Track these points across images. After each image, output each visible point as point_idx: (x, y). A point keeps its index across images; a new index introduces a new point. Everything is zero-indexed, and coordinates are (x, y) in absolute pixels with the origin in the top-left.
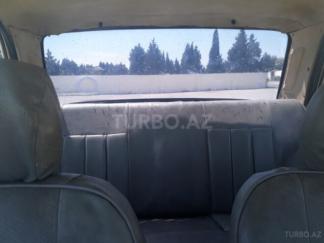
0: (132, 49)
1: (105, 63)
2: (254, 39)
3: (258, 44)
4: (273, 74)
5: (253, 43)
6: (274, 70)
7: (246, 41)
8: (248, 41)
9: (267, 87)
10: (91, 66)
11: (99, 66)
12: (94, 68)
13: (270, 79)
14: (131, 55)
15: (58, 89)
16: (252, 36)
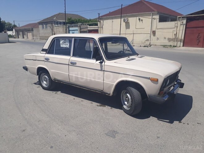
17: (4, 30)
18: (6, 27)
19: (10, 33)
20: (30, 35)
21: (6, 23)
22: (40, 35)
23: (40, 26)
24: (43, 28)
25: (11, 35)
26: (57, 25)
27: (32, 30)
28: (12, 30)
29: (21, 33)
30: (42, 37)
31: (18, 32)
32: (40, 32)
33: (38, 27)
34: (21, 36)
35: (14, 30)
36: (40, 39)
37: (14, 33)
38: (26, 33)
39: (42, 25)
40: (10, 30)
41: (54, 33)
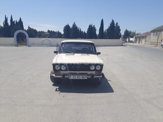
0: (65, 26)
1: (51, 31)
2: (118, 25)
3: (119, 27)
4: (129, 39)
5: (117, 26)
6: (130, 37)
7: (114, 25)
8: (115, 25)
10: (44, 32)
11: (48, 32)
12: (45, 33)
14: (64, 29)
15: (34, 43)
16: (117, 23)
17: (128, 37)
19: (131, 39)
20: (143, 40)
21: (131, 32)
22: (151, 41)
23: (152, 34)
24: (154, 35)
25: (132, 41)
27: (146, 37)
29: (138, 39)
30: (152, 42)
32: (151, 39)
33: (151, 35)
34: (137, 42)
35: (134, 37)
36: (150, 44)
37: (134, 39)
38: (141, 39)
39: (154, 33)
40: (132, 37)
41: (162, 39)
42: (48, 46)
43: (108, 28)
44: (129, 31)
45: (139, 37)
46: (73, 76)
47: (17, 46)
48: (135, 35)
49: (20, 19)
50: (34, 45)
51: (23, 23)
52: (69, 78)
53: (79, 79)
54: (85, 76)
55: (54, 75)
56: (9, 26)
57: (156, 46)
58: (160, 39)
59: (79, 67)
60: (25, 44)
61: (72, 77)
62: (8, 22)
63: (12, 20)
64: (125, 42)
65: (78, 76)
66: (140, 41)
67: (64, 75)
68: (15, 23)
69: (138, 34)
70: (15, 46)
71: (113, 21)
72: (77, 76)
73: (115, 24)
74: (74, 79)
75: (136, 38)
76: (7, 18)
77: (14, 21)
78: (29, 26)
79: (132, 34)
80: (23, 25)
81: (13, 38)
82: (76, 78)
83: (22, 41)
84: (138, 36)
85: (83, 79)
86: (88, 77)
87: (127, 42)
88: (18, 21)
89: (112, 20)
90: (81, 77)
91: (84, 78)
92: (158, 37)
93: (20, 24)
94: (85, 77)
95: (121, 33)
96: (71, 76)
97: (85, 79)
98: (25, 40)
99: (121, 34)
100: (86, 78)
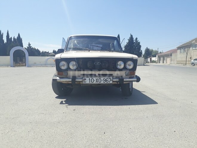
2: (137, 40)
3: (139, 43)
4: (151, 59)
5: (137, 42)
7: (134, 41)
9: (144, 65)
10: (48, 53)
11: (53, 53)
12: (50, 53)
13: (149, 62)
15: (36, 63)
16: (136, 39)
17: (149, 57)
18: (152, 54)
19: (154, 59)
20: (169, 60)
21: (153, 51)
22: (178, 60)
23: (179, 51)
24: (181, 52)
25: (155, 60)
26: (194, 49)
27: (171, 55)
28: (156, 57)
29: (162, 59)
30: (179, 61)
31: (159, 58)
32: (177, 57)
33: (177, 52)
34: (161, 62)
35: (157, 56)
36: (177, 63)
37: (157, 59)
38: (166, 58)
39: (180, 49)
40: (155, 56)
41: (191, 56)
42: (53, 66)
43: (126, 45)
44: (150, 49)
45: (163, 57)
46: (90, 79)
47: (14, 67)
48: (158, 54)
49: (19, 35)
50: (35, 65)
51: (22, 40)
52: (82, 82)
53: (99, 83)
54: (108, 78)
55: (58, 78)
56: (5, 43)
57: (185, 65)
58: (189, 57)
59: (98, 63)
60: (25, 64)
61: (87, 81)
62: (3, 39)
63: (9, 37)
64: (146, 62)
65: (97, 78)
66: (164, 61)
67: (74, 78)
68: (13, 40)
69: (161, 53)
70: (11, 67)
71: (132, 36)
72: (95, 78)
73: (134, 39)
74: (91, 83)
75: (159, 57)
76: (3, 34)
77: (11, 38)
78: (29, 43)
79: (154, 52)
80: (22, 43)
81: (9, 57)
82: (95, 82)
83: (20, 61)
84: (162, 54)
85: (106, 83)
86: (114, 80)
87: (148, 62)
88: (16, 37)
89: (130, 35)
90: (102, 81)
91: (107, 81)
92: (187, 54)
93: (19, 41)
94: (109, 80)
95: (142, 50)
96: (86, 79)
97: (108, 83)
98: (24, 60)
99: (141, 52)
100: (111, 82)
